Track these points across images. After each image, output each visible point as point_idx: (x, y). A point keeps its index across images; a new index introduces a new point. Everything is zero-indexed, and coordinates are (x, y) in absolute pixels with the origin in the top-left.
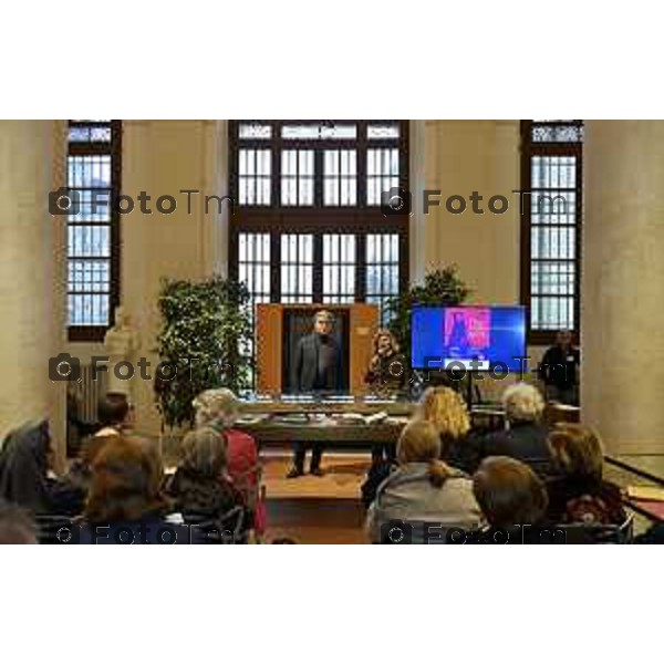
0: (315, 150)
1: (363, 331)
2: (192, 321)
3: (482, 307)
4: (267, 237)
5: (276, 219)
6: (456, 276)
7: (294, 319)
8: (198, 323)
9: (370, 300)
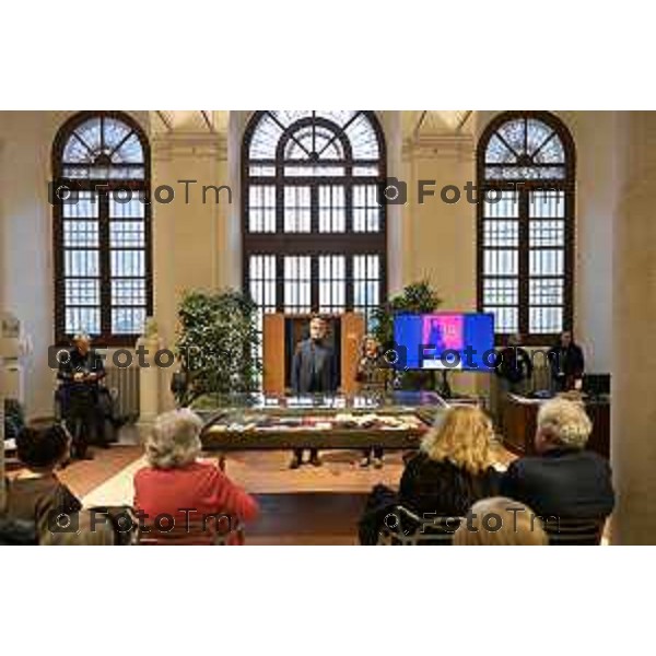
0: (312, 186)
1: (352, 336)
2: (205, 329)
3: (455, 314)
4: (273, 259)
5: (280, 244)
6: (431, 288)
7: (294, 327)
8: (210, 330)
9: (356, 310)
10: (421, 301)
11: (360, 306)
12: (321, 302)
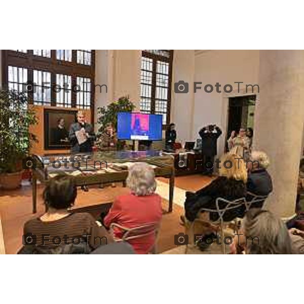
10: (123, 107)
11: (80, 105)
12: (58, 101)
